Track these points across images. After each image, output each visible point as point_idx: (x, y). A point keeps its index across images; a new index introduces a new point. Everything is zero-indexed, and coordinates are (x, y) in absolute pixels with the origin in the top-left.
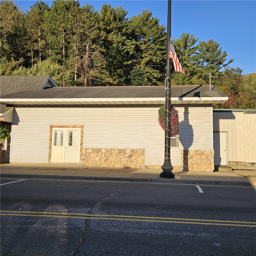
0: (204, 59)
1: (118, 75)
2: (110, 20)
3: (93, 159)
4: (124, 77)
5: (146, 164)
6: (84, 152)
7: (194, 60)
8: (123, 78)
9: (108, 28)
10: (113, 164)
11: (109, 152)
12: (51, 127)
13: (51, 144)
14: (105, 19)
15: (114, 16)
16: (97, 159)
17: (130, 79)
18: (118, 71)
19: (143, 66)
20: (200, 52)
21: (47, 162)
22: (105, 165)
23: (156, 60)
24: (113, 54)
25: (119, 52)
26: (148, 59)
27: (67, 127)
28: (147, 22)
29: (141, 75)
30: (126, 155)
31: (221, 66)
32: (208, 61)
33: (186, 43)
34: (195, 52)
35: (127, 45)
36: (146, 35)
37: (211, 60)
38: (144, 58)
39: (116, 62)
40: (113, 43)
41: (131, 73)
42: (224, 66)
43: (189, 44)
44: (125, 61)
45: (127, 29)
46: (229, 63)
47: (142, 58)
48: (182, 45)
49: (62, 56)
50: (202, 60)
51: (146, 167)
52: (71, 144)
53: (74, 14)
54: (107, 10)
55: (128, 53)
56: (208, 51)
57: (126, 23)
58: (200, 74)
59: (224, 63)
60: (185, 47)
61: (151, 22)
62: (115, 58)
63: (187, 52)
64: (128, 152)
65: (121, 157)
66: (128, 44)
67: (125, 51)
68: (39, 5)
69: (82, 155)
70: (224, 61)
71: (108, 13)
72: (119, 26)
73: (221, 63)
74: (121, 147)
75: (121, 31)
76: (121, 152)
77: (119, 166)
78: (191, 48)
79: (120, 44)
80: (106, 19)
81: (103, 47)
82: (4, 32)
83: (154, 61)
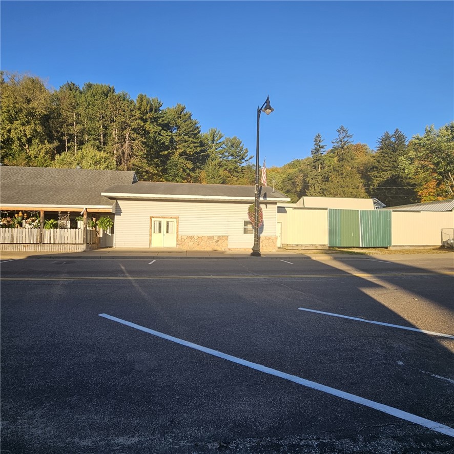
0: (229, 153)
1: (155, 164)
2: (146, 110)
3: (188, 244)
4: (161, 166)
5: (229, 247)
6: (180, 238)
7: (220, 154)
8: (161, 168)
9: (144, 117)
10: (203, 248)
11: (201, 238)
12: (151, 218)
13: (151, 232)
14: (141, 108)
15: (150, 107)
16: (191, 244)
17: (167, 169)
18: (155, 160)
19: (178, 157)
20: (226, 147)
21: (148, 247)
22: (197, 248)
23: (190, 152)
24: (150, 143)
25: (156, 141)
26: (182, 150)
27: (165, 218)
28: (181, 115)
29: (176, 165)
30: (214, 241)
31: (243, 161)
32: (232, 155)
33: (214, 137)
34: (222, 146)
35: (162, 136)
36: (181, 127)
37: (235, 155)
38: (178, 149)
39: (153, 151)
40: (149, 133)
41: (168, 163)
42: (246, 161)
43: (216, 138)
44: (162, 151)
45: (163, 120)
46: (250, 159)
47: (177, 149)
48: (210, 139)
49: (100, 142)
50: (227, 154)
51: (229, 249)
52: (167, 232)
53: (113, 101)
54: (143, 99)
55: (164, 143)
56: (232, 146)
57: (161, 114)
58: (226, 167)
59: (246, 159)
60: (213, 141)
61: (185, 115)
62: (152, 148)
63: (215, 146)
64: (216, 238)
65: (210, 242)
66: (164, 135)
67: (162, 142)
68: (69, 86)
69: (178, 240)
70: (246, 157)
71: (145, 103)
72: (155, 116)
73: (243, 159)
74: (210, 234)
75: (157, 122)
76: (210, 238)
77: (209, 249)
78: (218, 142)
79: (157, 134)
80: (143, 109)
81: (144, 137)
82: (37, 113)
83: (188, 153)
